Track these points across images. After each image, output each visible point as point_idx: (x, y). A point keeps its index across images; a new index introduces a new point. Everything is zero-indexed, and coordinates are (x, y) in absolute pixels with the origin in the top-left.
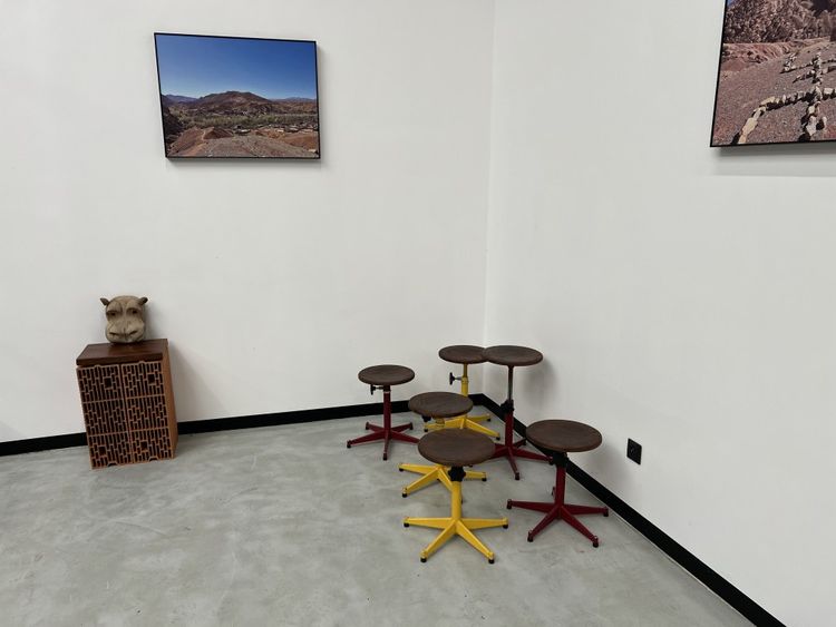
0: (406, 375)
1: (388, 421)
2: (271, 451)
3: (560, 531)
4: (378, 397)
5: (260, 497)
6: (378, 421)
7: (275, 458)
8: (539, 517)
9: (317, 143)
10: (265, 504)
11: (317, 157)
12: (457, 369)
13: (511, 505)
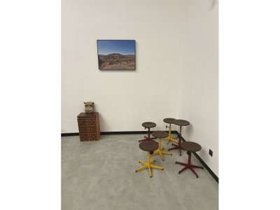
0: (154, 125)
1: (149, 136)
2: (120, 141)
3: (188, 172)
4: (147, 130)
5: (114, 153)
6: (147, 136)
7: (121, 143)
8: (183, 167)
9: (135, 66)
10: (115, 155)
11: (135, 69)
12: (168, 125)
13: (176, 163)
